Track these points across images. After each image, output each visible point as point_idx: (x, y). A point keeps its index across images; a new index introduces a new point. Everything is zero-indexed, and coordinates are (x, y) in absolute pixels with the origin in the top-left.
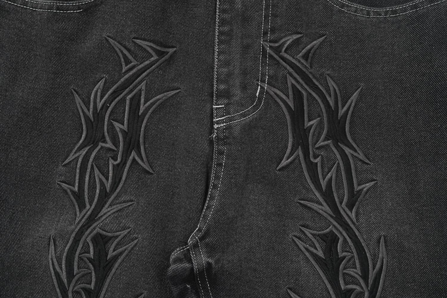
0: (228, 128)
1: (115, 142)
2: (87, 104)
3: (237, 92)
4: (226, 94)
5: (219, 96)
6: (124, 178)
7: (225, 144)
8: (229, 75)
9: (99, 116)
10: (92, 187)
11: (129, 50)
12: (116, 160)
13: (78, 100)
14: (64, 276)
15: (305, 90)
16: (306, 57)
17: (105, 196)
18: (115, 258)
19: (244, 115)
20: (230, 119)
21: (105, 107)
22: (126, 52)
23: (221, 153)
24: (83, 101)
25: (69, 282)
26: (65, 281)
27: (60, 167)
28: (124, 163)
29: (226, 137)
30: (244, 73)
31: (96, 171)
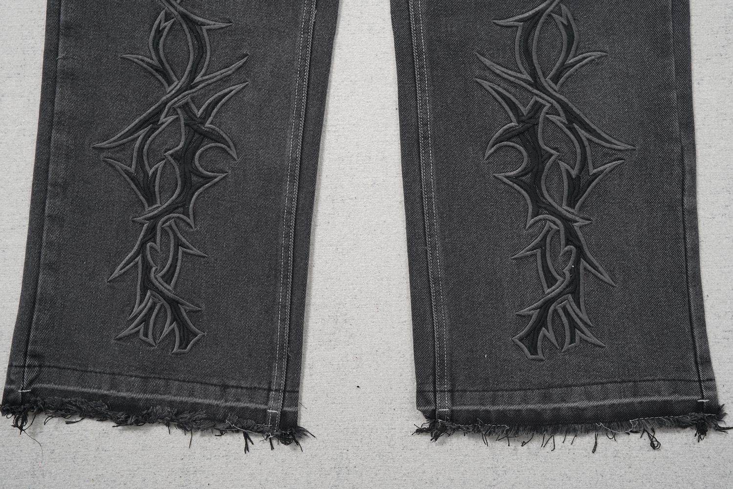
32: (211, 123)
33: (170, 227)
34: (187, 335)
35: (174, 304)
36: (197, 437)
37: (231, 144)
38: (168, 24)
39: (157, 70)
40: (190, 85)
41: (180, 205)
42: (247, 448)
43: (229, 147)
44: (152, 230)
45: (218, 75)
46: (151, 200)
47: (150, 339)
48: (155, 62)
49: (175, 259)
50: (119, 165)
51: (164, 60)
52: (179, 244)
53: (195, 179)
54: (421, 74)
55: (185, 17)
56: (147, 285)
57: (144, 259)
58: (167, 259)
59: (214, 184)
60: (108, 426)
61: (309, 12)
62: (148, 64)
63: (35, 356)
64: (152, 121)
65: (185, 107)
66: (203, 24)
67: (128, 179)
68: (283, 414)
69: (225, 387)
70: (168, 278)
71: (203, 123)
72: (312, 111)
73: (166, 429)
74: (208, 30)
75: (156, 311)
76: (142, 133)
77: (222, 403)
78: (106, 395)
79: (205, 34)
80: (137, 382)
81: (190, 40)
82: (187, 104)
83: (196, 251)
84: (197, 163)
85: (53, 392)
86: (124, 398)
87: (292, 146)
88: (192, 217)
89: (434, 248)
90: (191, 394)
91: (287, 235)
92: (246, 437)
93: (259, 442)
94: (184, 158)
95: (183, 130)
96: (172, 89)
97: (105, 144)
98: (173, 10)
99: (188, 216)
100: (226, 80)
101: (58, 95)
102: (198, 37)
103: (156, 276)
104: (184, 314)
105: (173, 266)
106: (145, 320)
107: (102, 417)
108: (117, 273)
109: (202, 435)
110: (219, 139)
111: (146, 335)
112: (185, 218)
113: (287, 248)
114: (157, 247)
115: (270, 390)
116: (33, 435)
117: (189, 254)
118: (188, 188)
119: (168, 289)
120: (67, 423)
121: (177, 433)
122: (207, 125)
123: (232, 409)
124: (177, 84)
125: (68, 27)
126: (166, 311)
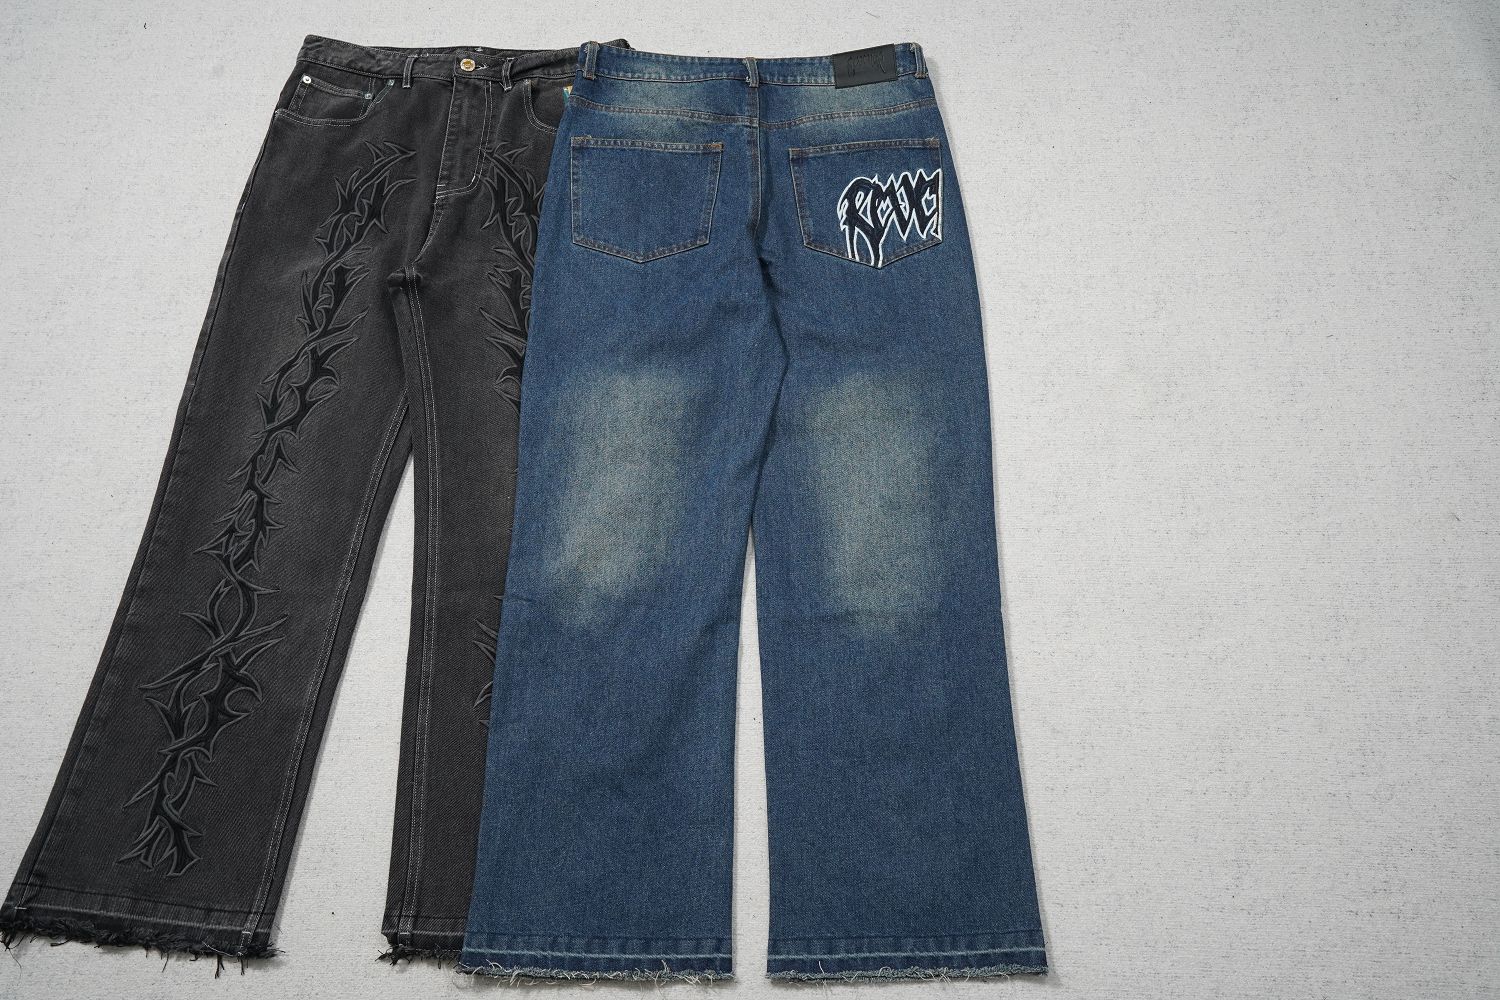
0: (446, 198)
1: (362, 211)
2: (344, 188)
3: (456, 179)
4: (448, 178)
5: (443, 178)
6: (365, 234)
7: (442, 209)
8: (452, 166)
9: (352, 196)
10: (340, 239)
11: (380, 150)
12: (360, 222)
13: (338, 184)
14: (310, 300)
15: (507, 178)
16: (510, 156)
17: (348, 244)
18: (351, 284)
19: (459, 192)
20: (447, 193)
21: (357, 189)
22: (377, 151)
23: (439, 214)
24: (342, 185)
25: (314, 304)
26: (311, 303)
27: (318, 229)
28: (366, 224)
29: (443, 205)
30: (464, 167)
31: (345, 229)
32: (246, 670)
33: (190, 758)
34: (184, 857)
35: (178, 829)
36: (172, 961)
37: (260, 689)
38: (227, 589)
39: (208, 626)
40: (233, 639)
41: (203, 740)
42: (217, 975)
43: (257, 690)
44: (174, 760)
45: (259, 631)
46: (179, 734)
47: (149, 863)
48: (209, 619)
49: (188, 787)
50: (158, 704)
51: (217, 618)
52: (194, 773)
53: (221, 717)
54: (429, 635)
55: (241, 584)
56: (158, 810)
57: (161, 786)
58: (180, 788)
59: (237, 723)
60: (90, 950)
61: (344, 583)
62: (202, 620)
63: (40, 875)
64: (196, 667)
65: (227, 656)
66: (256, 590)
67: (163, 716)
68: (256, 935)
69: (209, 910)
70: (177, 805)
71: (238, 670)
72: (334, 663)
73: (144, 952)
74: (258, 595)
75: (160, 836)
76: (184, 677)
77: (203, 926)
78: (96, 915)
79: (256, 597)
80: (126, 902)
81: (242, 602)
82: (228, 653)
83: (208, 781)
84: (226, 703)
85: (46, 911)
86: (111, 918)
87: (311, 690)
88: (211, 750)
89: (420, 784)
90: (176, 917)
91: (293, 768)
92: (220, 963)
93: (232, 968)
94: (215, 699)
95: (220, 676)
96: (217, 642)
97: (150, 686)
98: (232, 579)
99: (208, 750)
100: (265, 635)
101: (120, 644)
102: (249, 600)
103: (167, 804)
104: (186, 840)
105: (185, 794)
106: (149, 845)
107: (85, 938)
108: (132, 801)
109: (178, 959)
110: (250, 683)
111: (146, 858)
112: (205, 751)
113: (290, 779)
114: (174, 776)
115: (250, 912)
116: (16, 957)
117: (201, 783)
118: (214, 724)
119: (175, 815)
120: (52, 945)
121: (155, 955)
122: (241, 671)
123: (211, 931)
124: (224, 637)
125: (143, 590)
126: (169, 836)
